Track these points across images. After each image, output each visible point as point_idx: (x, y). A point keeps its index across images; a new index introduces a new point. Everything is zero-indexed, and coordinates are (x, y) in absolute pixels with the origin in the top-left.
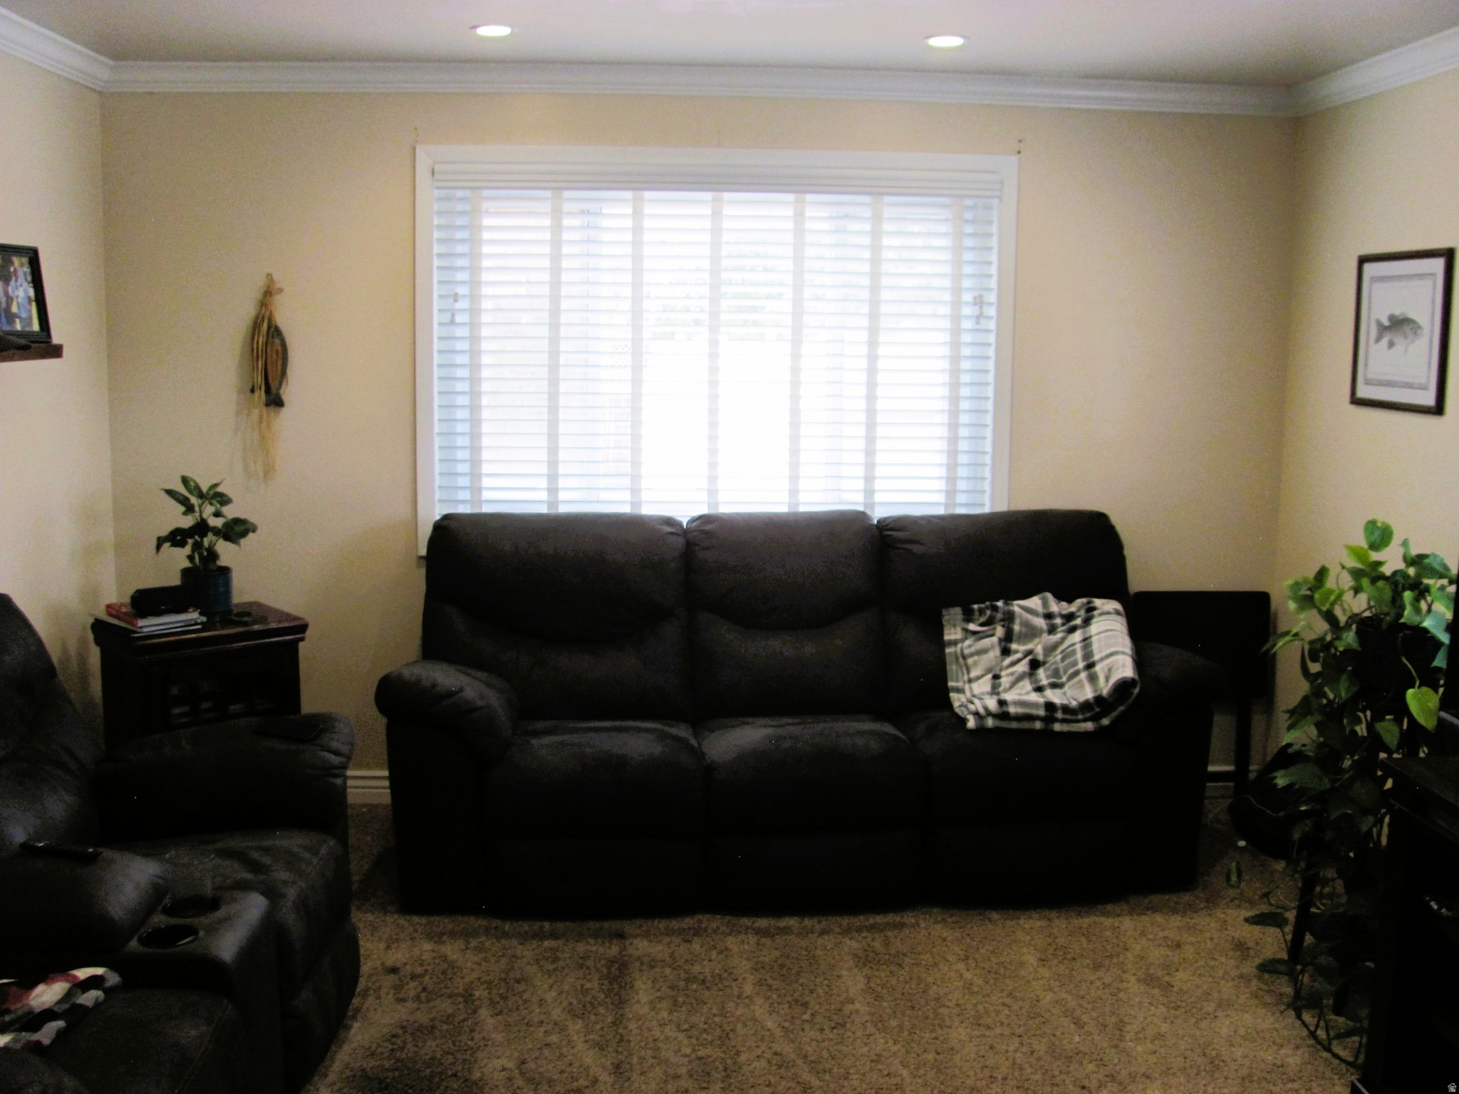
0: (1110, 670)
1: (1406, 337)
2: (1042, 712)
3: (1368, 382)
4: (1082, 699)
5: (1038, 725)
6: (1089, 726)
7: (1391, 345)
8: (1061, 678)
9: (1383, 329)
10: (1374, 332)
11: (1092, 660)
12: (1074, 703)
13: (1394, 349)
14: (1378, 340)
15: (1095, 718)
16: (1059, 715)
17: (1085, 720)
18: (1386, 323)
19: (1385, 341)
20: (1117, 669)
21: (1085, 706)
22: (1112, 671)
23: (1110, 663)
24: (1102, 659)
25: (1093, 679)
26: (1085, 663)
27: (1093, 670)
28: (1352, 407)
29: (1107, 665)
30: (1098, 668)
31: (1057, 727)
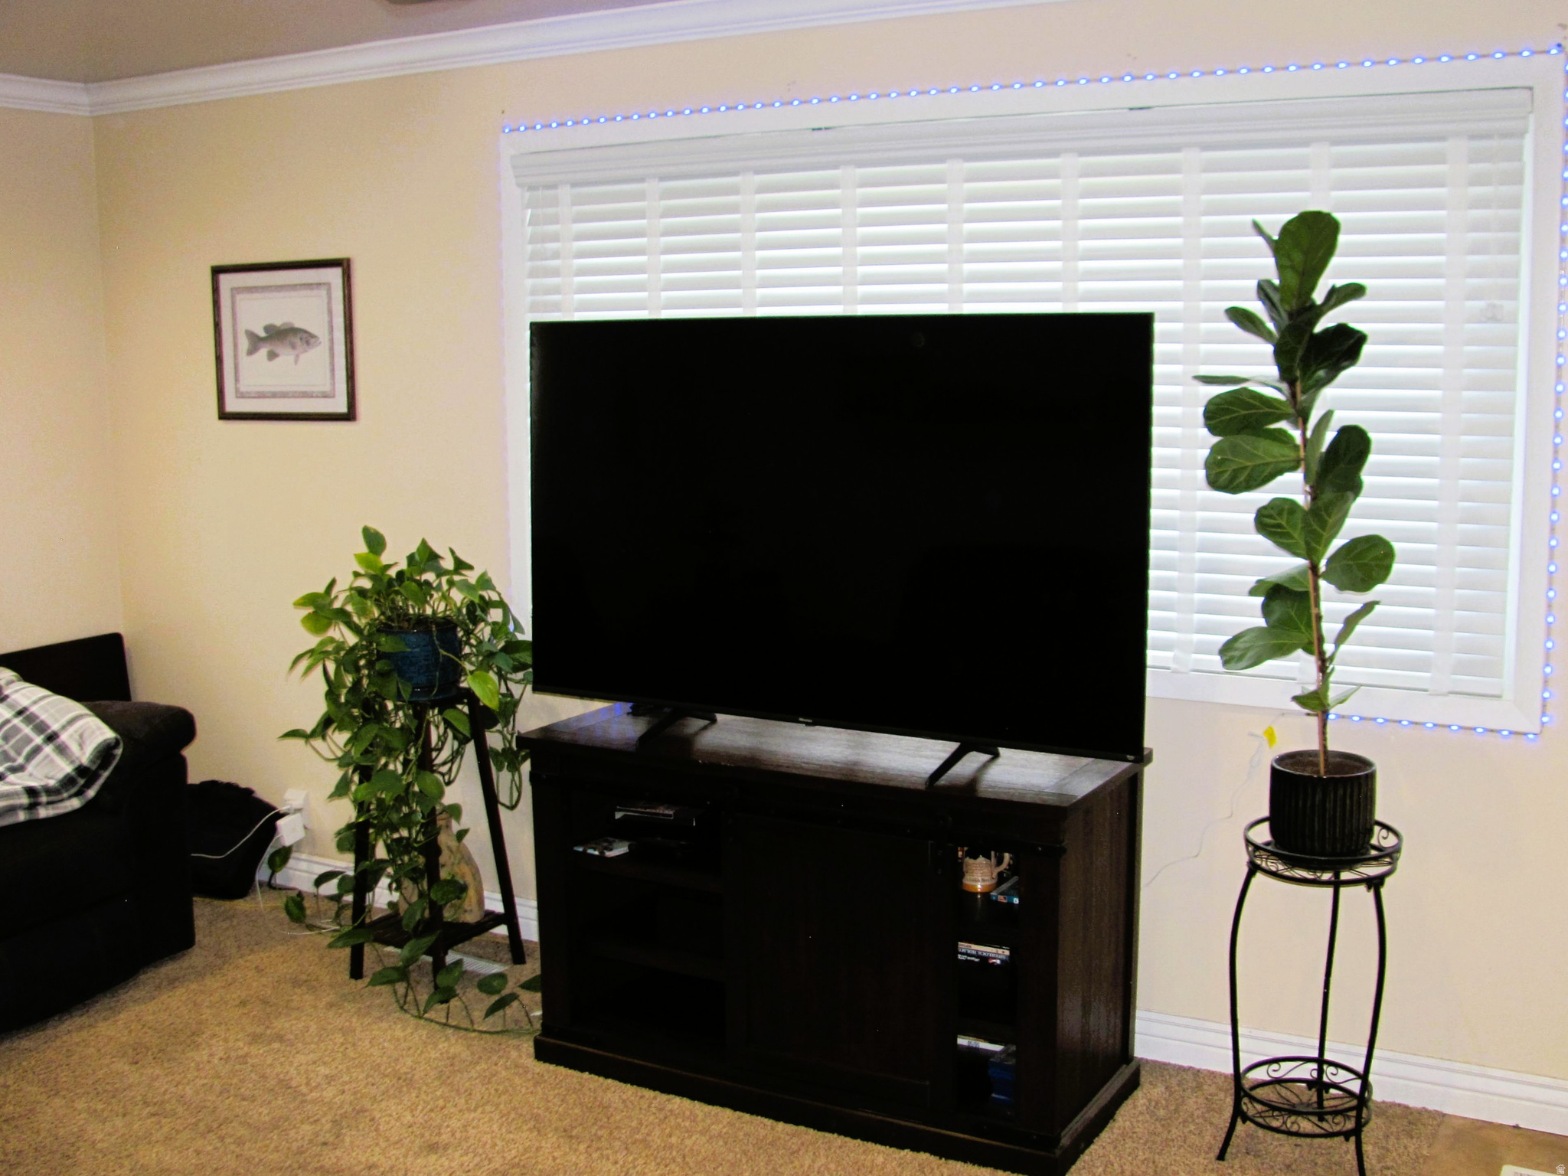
0: (81, 736)
1: (293, 347)
2: (25, 800)
3: (240, 395)
4: (60, 776)
5: (22, 816)
6: (75, 803)
7: (272, 356)
8: (14, 760)
9: (255, 342)
10: (244, 344)
11: (49, 731)
12: (52, 783)
13: (277, 361)
14: (252, 351)
15: (79, 794)
16: (44, 799)
17: (70, 797)
18: (262, 334)
19: (263, 352)
20: (93, 732)
21: (68, 782)
22: (85, 735)
23: (81, 727)
24: (64, 728)
25: (62, 750)
26: (42, 737)
27: (59, 741)
28: (222, 422)
29: (76, 732)
30: (64, 737)
31: (43, 813)
